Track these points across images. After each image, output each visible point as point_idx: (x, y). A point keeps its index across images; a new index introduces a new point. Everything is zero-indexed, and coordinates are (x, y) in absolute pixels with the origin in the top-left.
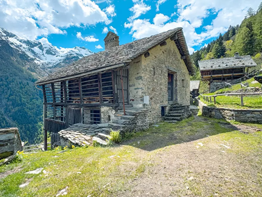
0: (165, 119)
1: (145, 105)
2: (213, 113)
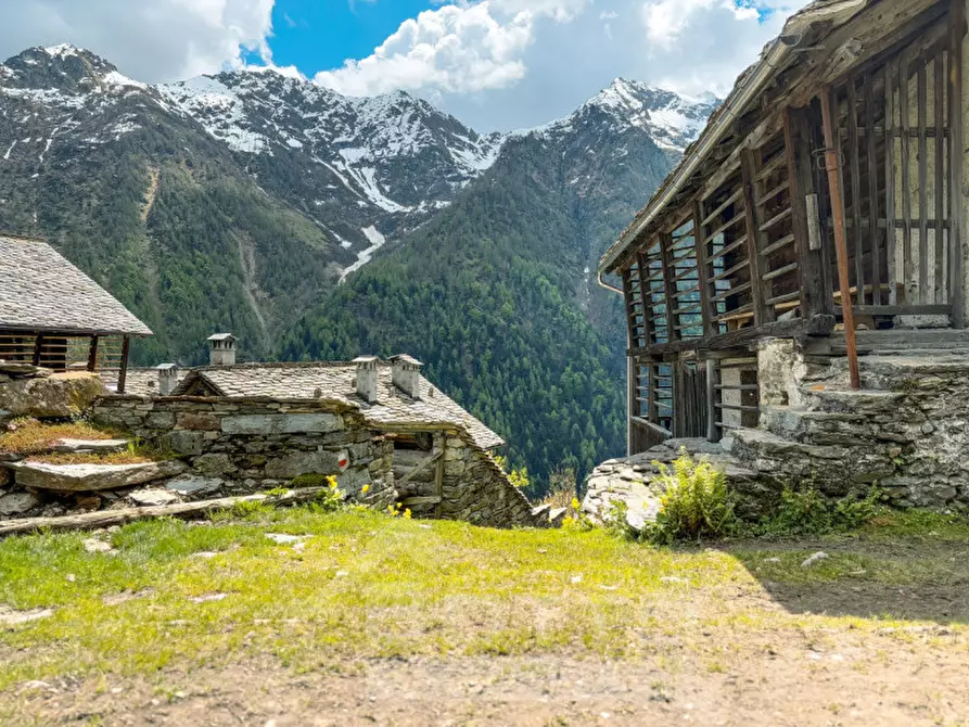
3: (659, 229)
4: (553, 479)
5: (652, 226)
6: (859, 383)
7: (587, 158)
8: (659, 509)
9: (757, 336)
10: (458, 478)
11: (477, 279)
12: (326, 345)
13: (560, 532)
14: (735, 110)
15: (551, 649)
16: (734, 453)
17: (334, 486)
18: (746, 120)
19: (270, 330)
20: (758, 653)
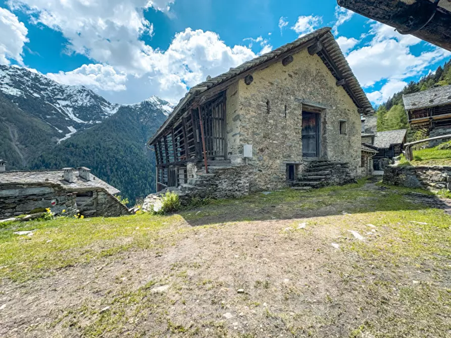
0: (294, 185)
1: (247, 160)
2: (402, 177)
3: (163, 135)
4: (137, 200)
5: (161, 134)
6: (208, 172)
7: (145, 114)
8: (163, 205)
9: (186, 162)
10: (102, 204)
11: (111, 145)
12: (52, 164)
13: (135, 215)
14: (180, 107)
15: (127, 250)
16: (181, 190)
17: (49, 211)
18: (183, 110)
19: (26, 159)
20: (184, 238)
